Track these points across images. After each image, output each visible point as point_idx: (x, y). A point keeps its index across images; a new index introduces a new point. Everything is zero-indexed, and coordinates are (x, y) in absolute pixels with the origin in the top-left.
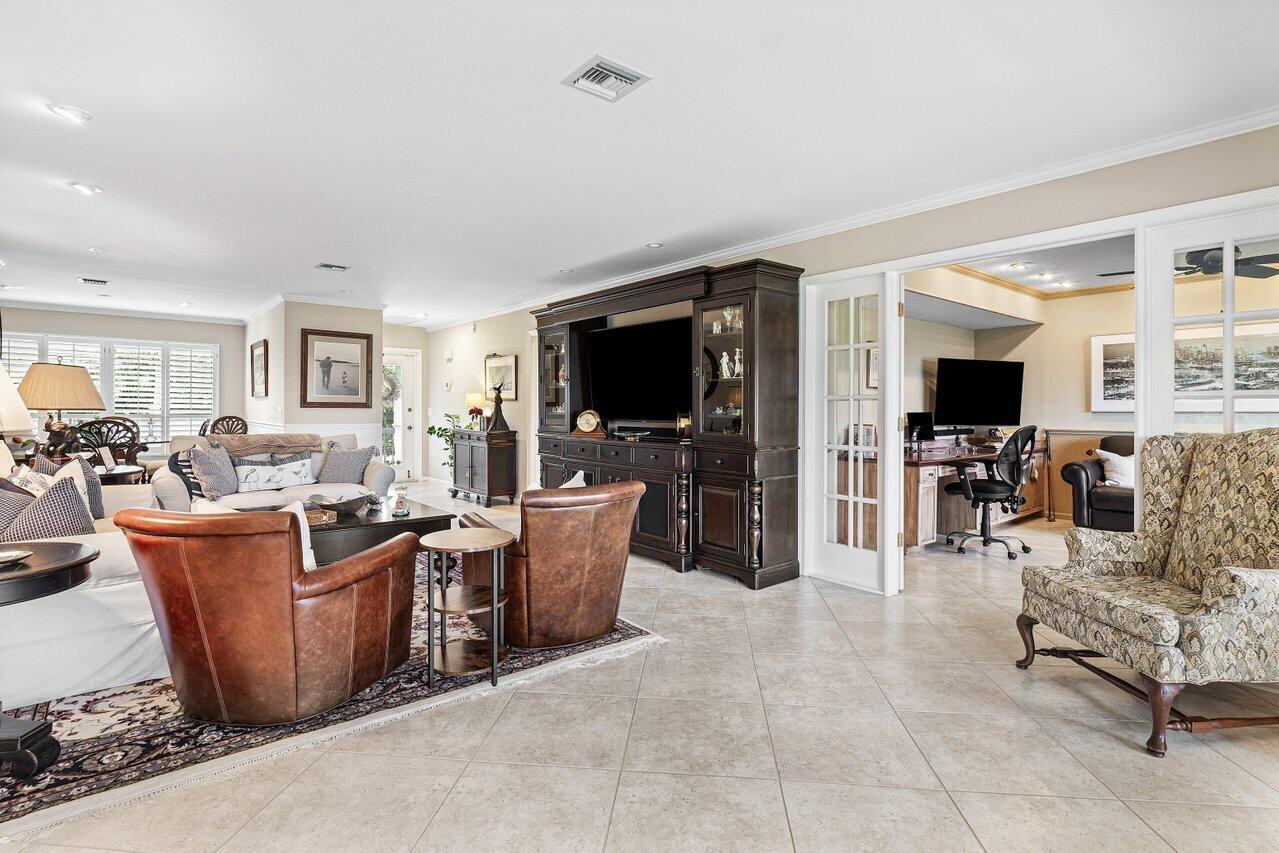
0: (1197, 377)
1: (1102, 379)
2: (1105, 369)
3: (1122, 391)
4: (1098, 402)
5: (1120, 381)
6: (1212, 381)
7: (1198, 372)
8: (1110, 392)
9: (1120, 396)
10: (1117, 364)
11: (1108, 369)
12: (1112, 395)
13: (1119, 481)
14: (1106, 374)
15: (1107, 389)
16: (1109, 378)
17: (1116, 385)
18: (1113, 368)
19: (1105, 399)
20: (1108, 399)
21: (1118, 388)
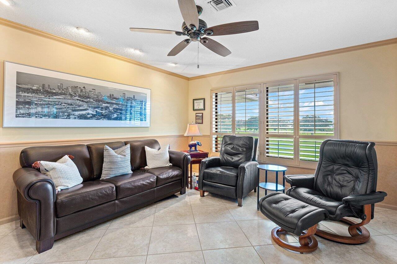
0: (80, 106)
1: (15, 100)
2: (17, 92)
3: (32, 111)
5: (29, 103)
6: (88, 109)
7: (81, 103)
8: (22, 111)
9: (29, 115)
10: (28, 89)
11: (21, 92)
12: (23, 114)
13: (68, 185)
14: (18, 96)
15: (19, 109)
16: (21, 100)
17: (27, 106)
18: (25, 92)
19: (16, 117)
20: (19, 117)
21: (29, 108)
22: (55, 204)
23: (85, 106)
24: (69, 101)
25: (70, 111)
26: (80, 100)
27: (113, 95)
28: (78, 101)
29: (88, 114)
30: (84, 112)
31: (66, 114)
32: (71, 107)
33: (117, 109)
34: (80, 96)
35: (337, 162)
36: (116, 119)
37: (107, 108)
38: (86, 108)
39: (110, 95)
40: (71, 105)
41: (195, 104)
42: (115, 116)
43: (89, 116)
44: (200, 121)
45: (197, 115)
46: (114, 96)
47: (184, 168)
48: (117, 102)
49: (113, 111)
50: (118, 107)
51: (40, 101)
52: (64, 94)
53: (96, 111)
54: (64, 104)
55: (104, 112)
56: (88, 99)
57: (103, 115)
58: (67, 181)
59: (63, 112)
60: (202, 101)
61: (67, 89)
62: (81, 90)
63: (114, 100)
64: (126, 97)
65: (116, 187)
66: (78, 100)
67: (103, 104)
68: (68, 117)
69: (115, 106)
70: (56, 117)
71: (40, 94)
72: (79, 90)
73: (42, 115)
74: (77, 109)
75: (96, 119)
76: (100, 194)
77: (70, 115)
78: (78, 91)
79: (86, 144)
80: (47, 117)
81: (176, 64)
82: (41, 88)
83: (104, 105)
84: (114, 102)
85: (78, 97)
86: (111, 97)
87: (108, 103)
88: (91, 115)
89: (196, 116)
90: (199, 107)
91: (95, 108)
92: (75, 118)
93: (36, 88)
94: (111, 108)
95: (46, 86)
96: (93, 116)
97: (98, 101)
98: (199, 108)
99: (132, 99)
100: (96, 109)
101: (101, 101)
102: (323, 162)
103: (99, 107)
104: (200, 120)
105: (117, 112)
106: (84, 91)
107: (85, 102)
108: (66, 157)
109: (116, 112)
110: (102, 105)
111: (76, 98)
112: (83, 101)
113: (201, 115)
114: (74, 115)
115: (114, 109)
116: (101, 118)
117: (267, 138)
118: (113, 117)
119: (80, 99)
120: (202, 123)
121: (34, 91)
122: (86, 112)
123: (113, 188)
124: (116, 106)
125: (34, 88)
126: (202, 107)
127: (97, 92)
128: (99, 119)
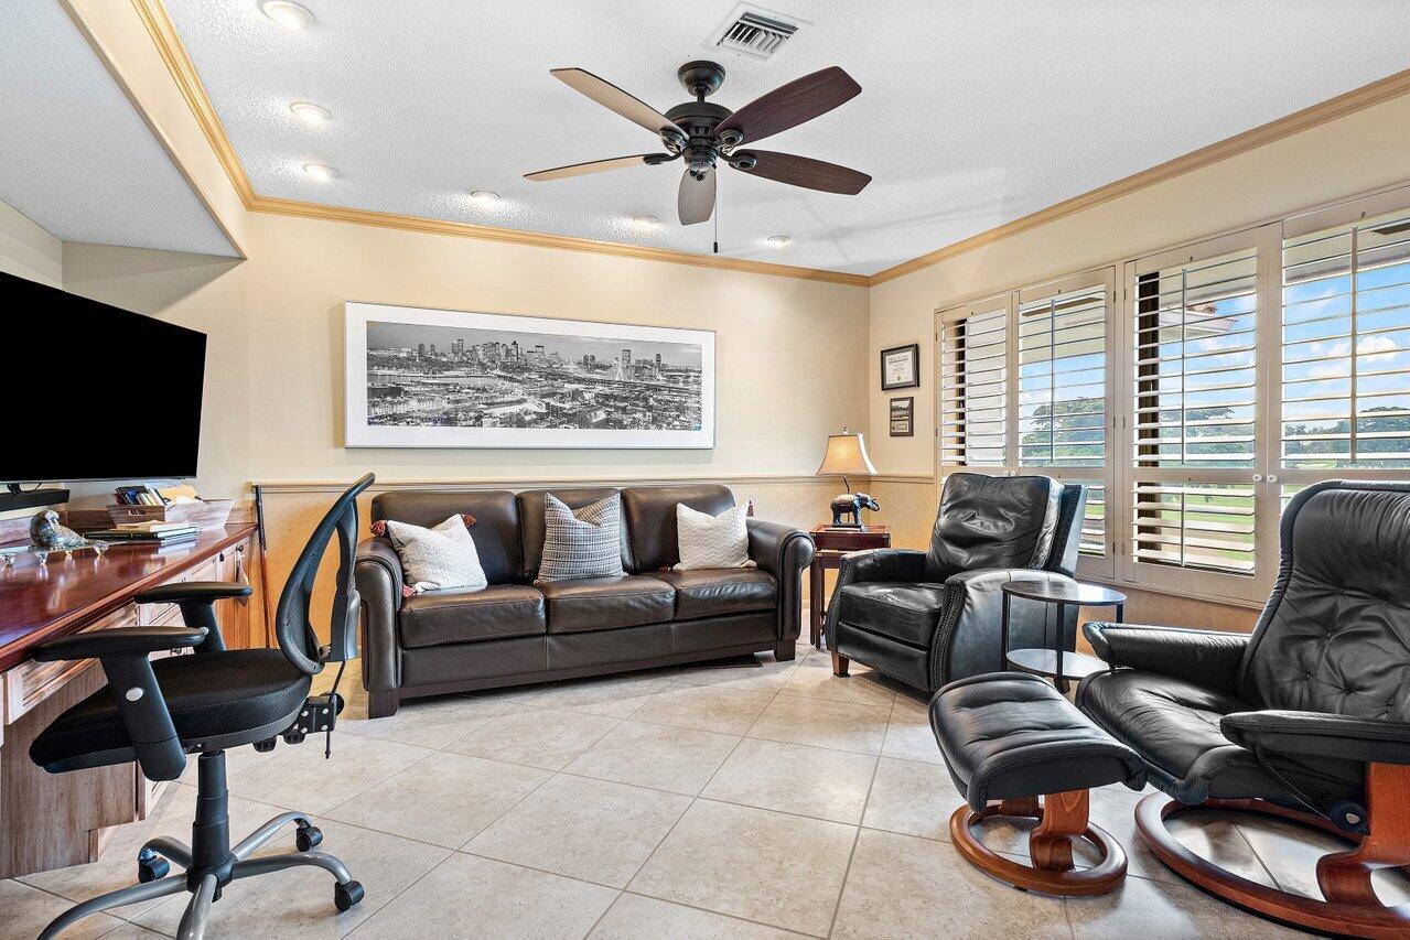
0: (504, 393)
1: (364, 384)
2: (370, 366)
3: (400, 409)
4: (359, 431)
5: (396, 391)
6: (525, 400)
7: (508, 384)
8: (379, 411)
9: (396, 419)
10: (390, 359)
11: (376, 368)
12: (381, 417)
13: (439, 581)
14: (371, 377)
15: (374, 405)
16: (378, 385)
17: (389, 399)
18: (384, 367)
19: (369, 424)
20: (374, 423)
21: (392, 403)
22: (398, 615)
23: (519, 391)
24: (480, 382)
25: (481, 406)
26: (505, 377)
27: (594, 358)
28: (501, 381)
29: (526, 413)
30: (515, 409)
31: (472, 414)
32: (485, 395)
33: (607, 397)
34: (505, 367)
35: (1349, 583)
36: (604, 424)
37: (575, 395)
38: (520, 396)
39: (586, 358)
40: (484, 390)
41: (889, 368)
42: (601, 415)
43: (527, 418)
44: (903, 426)
45: (894, 404)
46: (597, 360)
47: (783, 577)
48: (605, 378)
49: (593, 402)
50: (607, 391)
51: (416, 386)
52: (468, 364)
53: (548, 404)
54: (466, 390)
55: (567, 406)
56: (526, 374)
57: (565, 415)
58: (439, 571)
59: (467, 410)
60: (909, 354)
61: (473, 350)
62: (508, 352)
63: (598, 371)
64: (633, 362)
65: (547, 602)
66: (499, 376)
67: (566, 385)
68: (478, 422)
69: (599, 388)
70: (449, 420)
71: (415, 369)
72: (502, 352)
73: (419, 418)
74: (499, 400)
75: (548, 427)
76: (502, 613)
77: (482, 417)
78: (499, 355)
79: (516, 492)
80: (431, 423)
81: (784, 238)
82: (415, 354)
83: (570, 387)
84: (598, 377)
85: (502, 370)
86: (586, 364)
87: (579, 380)
88: (535, 416)
89: (892, 409)
90: (899, 378)
91: (543, 396)
92: (494, 425)
93: (405, 355)
94: (587, 396)
95: (427, 348)
96: (541, 418)
97: (555, 376)
98: (902, 381)
99: (652, 365)
100: (547, 400)
101: (561, 377)
102: (1293, 582)
103: (555, 394)
104: (903, 421)
105: (607, 406)
106: (514, 353)
107: (518, 381)
108: (457, 519)
109: (603, 404)
110: (563, 387)
111: (495, 372)
112: (511, 379)
113: (905, 404)
114: (491, 417)
115: (597, 396)
116: (562, 423)
117: (1140, 485)
118: (594, 420)
119: (504, 374)
120: (911, 434)
121: (402, 364)
122: (521, 407)
123: (538, 601)
124: (602, 388)
125: (401, 355)
126: (908, 377)
127: (547, 353)
128: (555, 426)
